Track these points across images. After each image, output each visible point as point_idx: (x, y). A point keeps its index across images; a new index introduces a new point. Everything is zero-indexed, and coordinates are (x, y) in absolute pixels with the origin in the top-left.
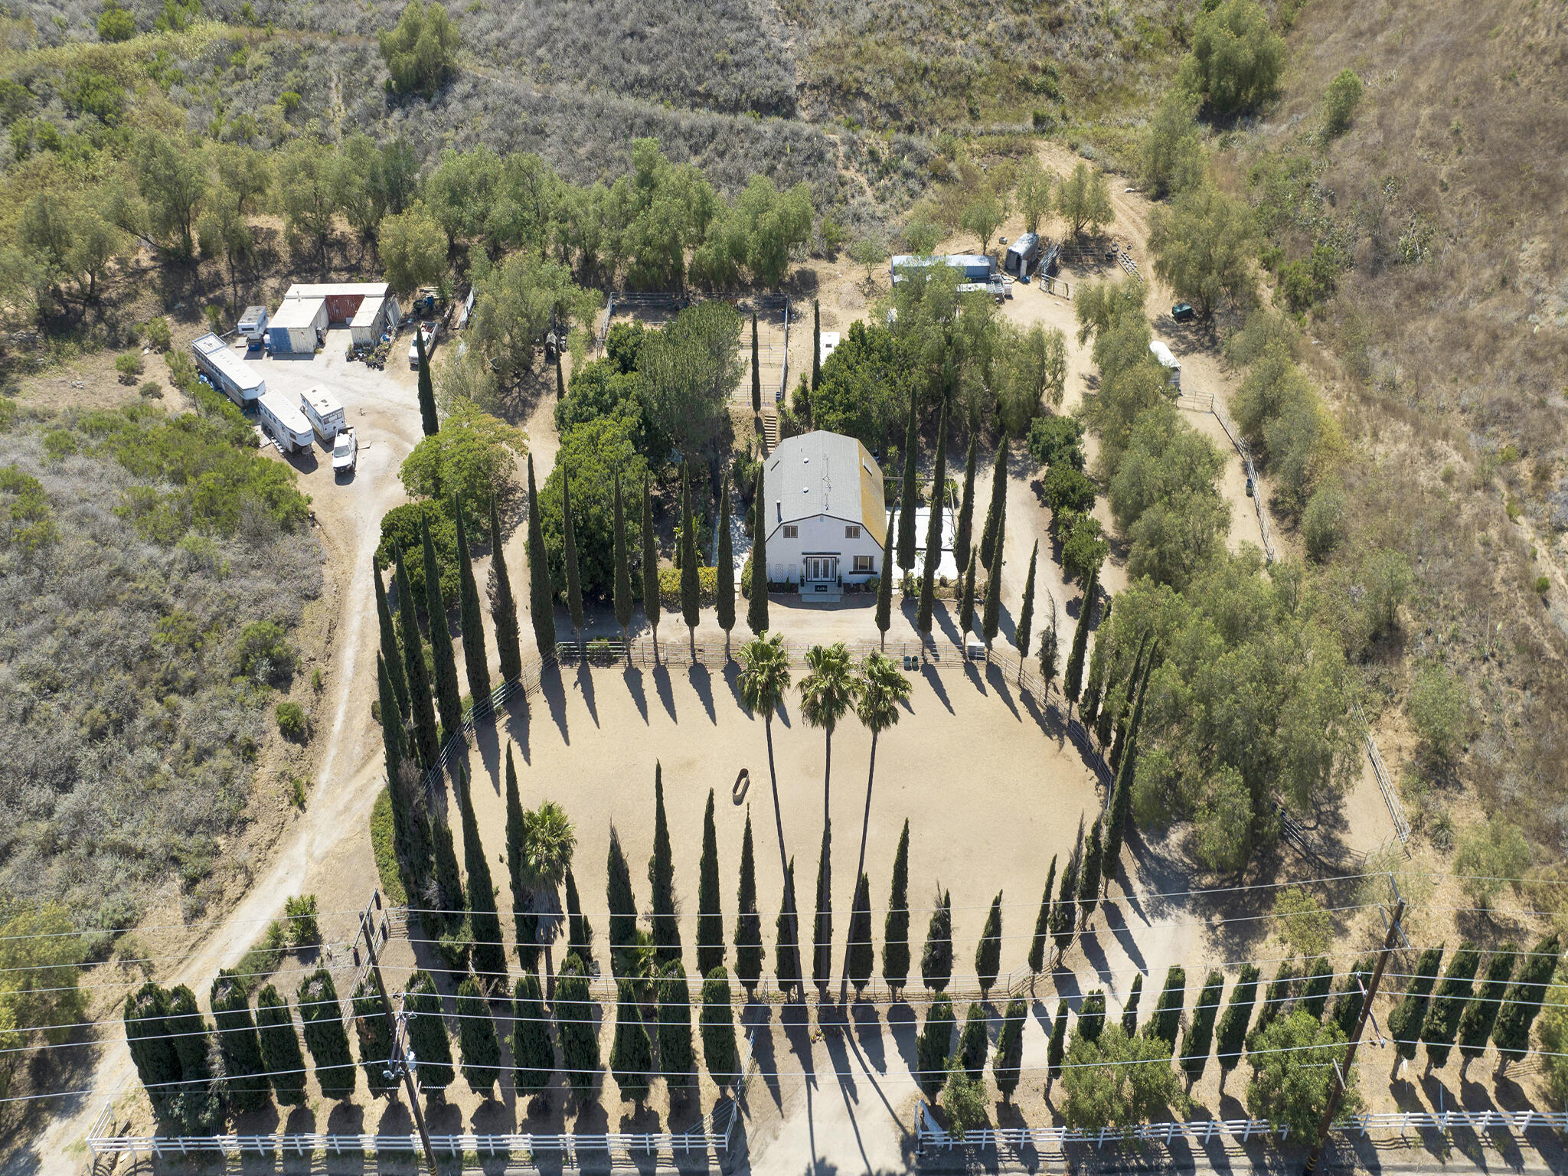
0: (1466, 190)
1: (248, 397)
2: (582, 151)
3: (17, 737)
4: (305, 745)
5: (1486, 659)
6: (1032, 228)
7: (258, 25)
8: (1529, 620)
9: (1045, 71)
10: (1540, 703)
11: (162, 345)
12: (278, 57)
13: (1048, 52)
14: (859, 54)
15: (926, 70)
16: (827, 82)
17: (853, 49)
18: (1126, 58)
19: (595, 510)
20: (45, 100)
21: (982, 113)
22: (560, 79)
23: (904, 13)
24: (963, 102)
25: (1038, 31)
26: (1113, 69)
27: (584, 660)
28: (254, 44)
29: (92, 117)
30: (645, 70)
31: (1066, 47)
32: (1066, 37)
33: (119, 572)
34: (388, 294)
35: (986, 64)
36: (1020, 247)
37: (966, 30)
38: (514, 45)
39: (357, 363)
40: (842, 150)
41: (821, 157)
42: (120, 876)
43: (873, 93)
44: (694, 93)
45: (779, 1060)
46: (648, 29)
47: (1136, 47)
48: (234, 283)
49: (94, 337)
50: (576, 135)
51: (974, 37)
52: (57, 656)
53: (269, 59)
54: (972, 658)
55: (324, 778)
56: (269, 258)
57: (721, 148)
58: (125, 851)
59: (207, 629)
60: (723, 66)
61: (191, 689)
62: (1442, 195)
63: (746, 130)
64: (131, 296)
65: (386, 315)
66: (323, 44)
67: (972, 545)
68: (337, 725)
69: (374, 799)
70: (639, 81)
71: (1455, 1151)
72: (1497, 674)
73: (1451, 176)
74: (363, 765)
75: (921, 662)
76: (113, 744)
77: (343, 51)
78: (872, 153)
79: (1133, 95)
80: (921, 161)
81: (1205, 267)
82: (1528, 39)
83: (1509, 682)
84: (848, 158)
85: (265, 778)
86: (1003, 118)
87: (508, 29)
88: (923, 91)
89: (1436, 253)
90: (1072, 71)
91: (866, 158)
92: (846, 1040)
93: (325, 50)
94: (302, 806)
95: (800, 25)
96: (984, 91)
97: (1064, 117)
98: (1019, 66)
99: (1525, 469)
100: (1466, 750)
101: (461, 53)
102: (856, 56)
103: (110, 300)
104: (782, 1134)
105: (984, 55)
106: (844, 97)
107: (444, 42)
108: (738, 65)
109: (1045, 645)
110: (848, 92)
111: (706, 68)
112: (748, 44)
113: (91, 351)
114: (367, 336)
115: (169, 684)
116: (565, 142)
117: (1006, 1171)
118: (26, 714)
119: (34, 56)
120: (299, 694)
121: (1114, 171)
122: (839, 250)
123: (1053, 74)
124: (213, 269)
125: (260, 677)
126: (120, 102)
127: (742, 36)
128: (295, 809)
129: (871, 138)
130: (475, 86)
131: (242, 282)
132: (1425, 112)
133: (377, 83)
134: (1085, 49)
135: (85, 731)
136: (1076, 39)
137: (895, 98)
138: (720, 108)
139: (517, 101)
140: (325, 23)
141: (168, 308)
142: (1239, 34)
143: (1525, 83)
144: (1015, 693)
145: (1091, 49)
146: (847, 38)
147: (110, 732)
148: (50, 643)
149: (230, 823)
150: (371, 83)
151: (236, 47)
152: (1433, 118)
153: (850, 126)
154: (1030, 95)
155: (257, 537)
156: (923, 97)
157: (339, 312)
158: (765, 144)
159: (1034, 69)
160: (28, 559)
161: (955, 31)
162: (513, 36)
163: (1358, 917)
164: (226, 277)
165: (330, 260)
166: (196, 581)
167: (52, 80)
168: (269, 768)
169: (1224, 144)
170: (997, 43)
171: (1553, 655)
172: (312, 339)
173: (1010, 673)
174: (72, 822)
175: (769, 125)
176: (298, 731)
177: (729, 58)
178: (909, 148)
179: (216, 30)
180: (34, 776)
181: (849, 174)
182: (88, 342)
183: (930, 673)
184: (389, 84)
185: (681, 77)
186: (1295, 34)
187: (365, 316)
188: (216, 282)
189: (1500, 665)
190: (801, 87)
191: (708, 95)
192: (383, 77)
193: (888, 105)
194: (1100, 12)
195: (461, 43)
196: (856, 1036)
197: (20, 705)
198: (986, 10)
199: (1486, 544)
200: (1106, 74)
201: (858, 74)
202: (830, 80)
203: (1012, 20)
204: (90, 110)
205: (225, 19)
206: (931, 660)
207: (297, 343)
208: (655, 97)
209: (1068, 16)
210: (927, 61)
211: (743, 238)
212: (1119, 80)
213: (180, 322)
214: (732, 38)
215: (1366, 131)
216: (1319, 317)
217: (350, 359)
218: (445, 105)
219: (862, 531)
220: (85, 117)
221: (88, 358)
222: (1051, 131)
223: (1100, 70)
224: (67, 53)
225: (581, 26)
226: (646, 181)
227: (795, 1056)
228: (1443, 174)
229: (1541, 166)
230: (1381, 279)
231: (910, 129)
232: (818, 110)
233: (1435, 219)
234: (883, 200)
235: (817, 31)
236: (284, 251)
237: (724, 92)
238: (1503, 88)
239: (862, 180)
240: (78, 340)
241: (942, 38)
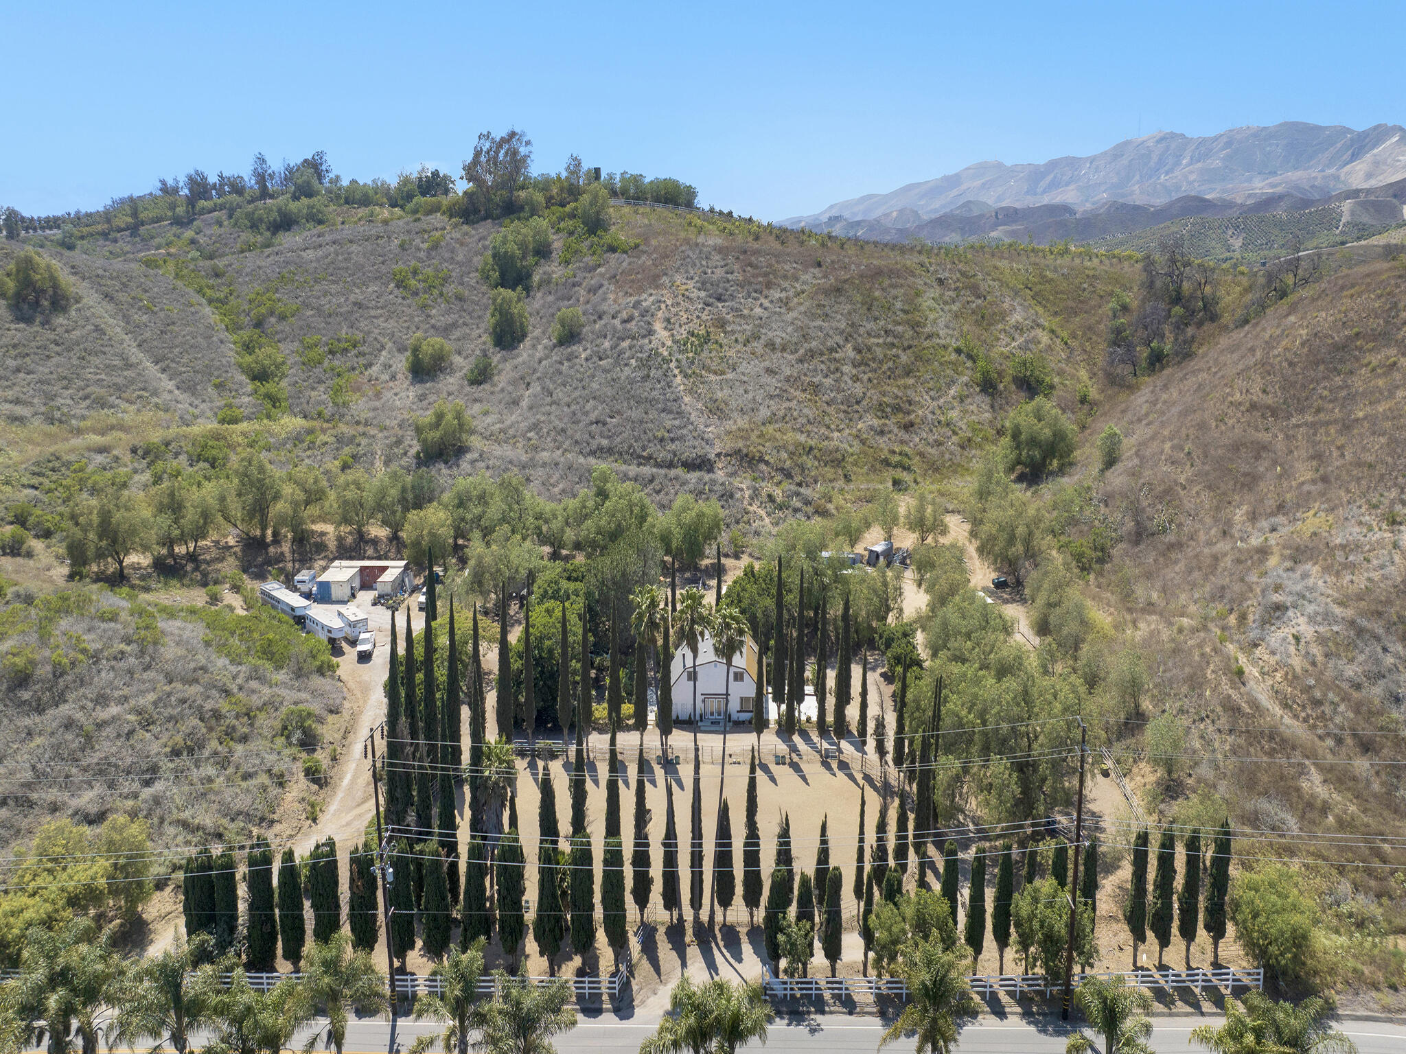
0: (1198, 488)
1: (298, 613)
2: (556, 490)
3: (122, 747)
4: (321, 788)
5: (1202, 720)
6: (889, 538)
7: (328, 421)
8: (1230, 691)
9: (900, 454)
10: (1241, 741)
11: (236, 589)
12: (341, 440)
13: (902, 442)
14: (761, 436)
15: (811, 449)
16: (738, 452)
17: (756, 433)
18: (963, 448)
19: (547, 643)
20: (176, 455)
21: (853, 478)
22: (544, 450)
23: (795, 414)
24: (840, 472)
25: (896, 430)
26: (952, 453)
27: (533, 756)
28: (324, 431)
29: (207, 465)
30: (605, 442)
31: (917, 440)
32: (916, 434)
33: (201, 668)
34: (406, 568)
35: (857, 447)
36: (879, 548)
37: (842, 427)
38: (511, 432)
39: (379, 607)
40: (747, 493)
41: (731, 496)
42: (180, 839)
43: (772, 461)
44: (639, 457)
45: (661, 955)
46: (608, 420)
47: (969, 440)
48: (294, 561)
49: (191, 580)
50: (552, 481)
51: (847, 431)
52: (155, 704)
53: (334, 439)
54: (827, 757)
55: (333, 807)
56: (321, 547)
57: (657, 488)
58: (185, 824)
59: (260, 709)
60: (662, 440)
61: (244, 739)
62: (1182, 493)
63: (676, 478)
64: (221, 560)
65: (403, 581)
66: (372, 433)
67: (828, 687)
68: (346, 781)
69: (366, 823)
70: (601, 449)
71: (1179, 1003)
72: (1211, 728)
73: (1187, 480)
74: (362, 803)
75: (788, 761)
76: (185, 760)
77: (386, 438)
78: (770, 496)
79: (967, 470)
80: (807, 503)
81: (1011, 540)
82: (1230, 399)
83: (1220, 731)
84: (752, 499)
85: (290, 799)
86: (868, 482)
87: (508, 423)
88: (809, 462)
89: (1180, 525)
90: (921, 454)
91: (765, 499)
92: (713, 945)
93: (374, 437)
94: (315, 820)
95: (719, 418)
96: (855, 464)
97: (916, 481)
98: (881, 450)
99: (1232, 620)
100: (1190, 775)
101: (473, 438)
102: (759, 437)
103: (205, 560)
104: (660, 993)
105: (856, 443)
106: (750, 462)
107: (461, 425)
108: (672, 440)
109: (877, 727)
110: (753, 458)
111: (649, 441)
112: (680, 428)
113: (188, 586)
114: (388, 589)
115: (230, 733)
116: (544, 484)
117: (831, 1013)
118: (130, 733)
119: (173, 431)
120: (321, 756)
121: (953, 512)
122: (743, 553)
123: (907, 455)
124: (279, 550)
125: (294, 740)
126: (226, 458)
127: (677, 423)
128: (309, 822)
129: (767, 487)
130: (481, 456)
131: (300, 561)
132: (1168, 445)
133: (409, 454)
134: (931, 440)
135: (168, 749)
136: (925, 435)
137: (788, 464)
138: (658, 465)
139: (511, 462)
140: (375, 422)
141: (245, 571)
142: (1039, 421)
143: (1230, 422)
144: (859, 777)
145: (936, 441)
146: (752, 426)
147: (185, 753)
148: (151, 697)
149: (262, 819)
150: (405, 454)
151: (310, 431)
152: (1173, 448)
153: (755, 479)
154: (890, 469)
155: (299, 674)
156: (809, 465)
157: (367, 579)
158: (691, 486)
159: (894, 452)
160: (143, 652)
161: (833, 427)
162: (510, 427)
163: (1111, 878)
164: (288, 556)
165: (365, 551)
166: (254, 684)
167: (183, 444)
168: (294, 794)
169: (1034, 493)
170: (865, 436)
171: (1248, 710)
172: (348, 592)
173: (855, 767)
174: (151, 802)
175: (693, 476)
176: (317, 777)
177: (667, 435)
178: (798, 494)
179: (299, 422)
180: (129, 773)
181: (754, 508)
182: (186, 581)
183: (796, 767)
184: (418, 453)
185: (631, 446)
186: (1088, 431)
187: (389, 577)
188: (280, 558)
189: (1213, 722)
190: (718, 455)
191: (650, 457)
192: (416, 448)
193: (782, 469)
194: (942, 418)
195: (472, 432)
196: (721, 944)
197: (127, 728)
198: (856, 416)
199: (1203, 655)
200: (947, 456)
201: (760, 448)
202: (740, 450)
203: (876, 422)
204: (206, 460)
205: (305, 417)
206: (796, 758)
207: (336, 593)
208: (612, 458)
209: (918, 421)
210: (812, 443)
211: (670, 532)
212: (957, 459)
213: (252, 579)
214: (668, 424)
215: (1128, 461)
216: (1100, 574)
217: (374, 604)
218: (458, 466)
219: (746, 676)
220: (202, 465)
221: (185, 590)
222: (906, 490)
223: (943, 454)
224: (196, 430)
225: (561, 419)
226: (603, 494)
227: (674, 953)
228: (1182, 479)
229: (1245, 468)
230: (1142, 547)
231: (800, 485)
232: (730, 469)
233: (1177, 507)
234: (777, 524)
235: (731, 422)
236: (332, 544)
237: (662, 455)
238: (1217, 426)
239: (763, 513)
240: (180, 580)
241: (823, 430)
